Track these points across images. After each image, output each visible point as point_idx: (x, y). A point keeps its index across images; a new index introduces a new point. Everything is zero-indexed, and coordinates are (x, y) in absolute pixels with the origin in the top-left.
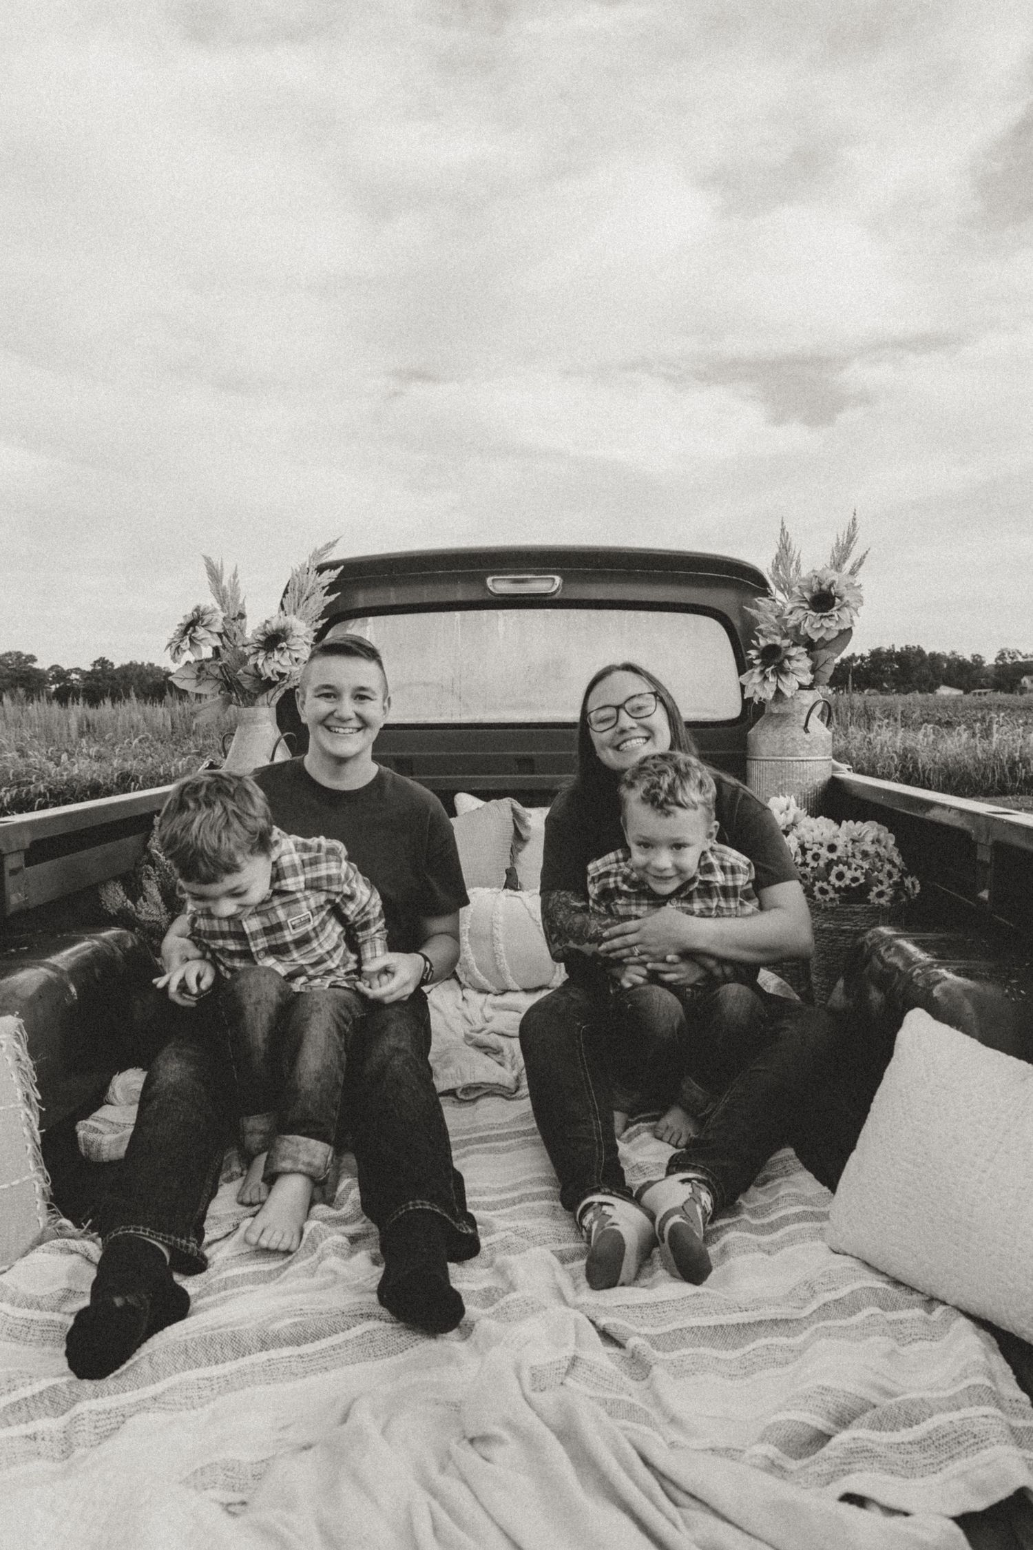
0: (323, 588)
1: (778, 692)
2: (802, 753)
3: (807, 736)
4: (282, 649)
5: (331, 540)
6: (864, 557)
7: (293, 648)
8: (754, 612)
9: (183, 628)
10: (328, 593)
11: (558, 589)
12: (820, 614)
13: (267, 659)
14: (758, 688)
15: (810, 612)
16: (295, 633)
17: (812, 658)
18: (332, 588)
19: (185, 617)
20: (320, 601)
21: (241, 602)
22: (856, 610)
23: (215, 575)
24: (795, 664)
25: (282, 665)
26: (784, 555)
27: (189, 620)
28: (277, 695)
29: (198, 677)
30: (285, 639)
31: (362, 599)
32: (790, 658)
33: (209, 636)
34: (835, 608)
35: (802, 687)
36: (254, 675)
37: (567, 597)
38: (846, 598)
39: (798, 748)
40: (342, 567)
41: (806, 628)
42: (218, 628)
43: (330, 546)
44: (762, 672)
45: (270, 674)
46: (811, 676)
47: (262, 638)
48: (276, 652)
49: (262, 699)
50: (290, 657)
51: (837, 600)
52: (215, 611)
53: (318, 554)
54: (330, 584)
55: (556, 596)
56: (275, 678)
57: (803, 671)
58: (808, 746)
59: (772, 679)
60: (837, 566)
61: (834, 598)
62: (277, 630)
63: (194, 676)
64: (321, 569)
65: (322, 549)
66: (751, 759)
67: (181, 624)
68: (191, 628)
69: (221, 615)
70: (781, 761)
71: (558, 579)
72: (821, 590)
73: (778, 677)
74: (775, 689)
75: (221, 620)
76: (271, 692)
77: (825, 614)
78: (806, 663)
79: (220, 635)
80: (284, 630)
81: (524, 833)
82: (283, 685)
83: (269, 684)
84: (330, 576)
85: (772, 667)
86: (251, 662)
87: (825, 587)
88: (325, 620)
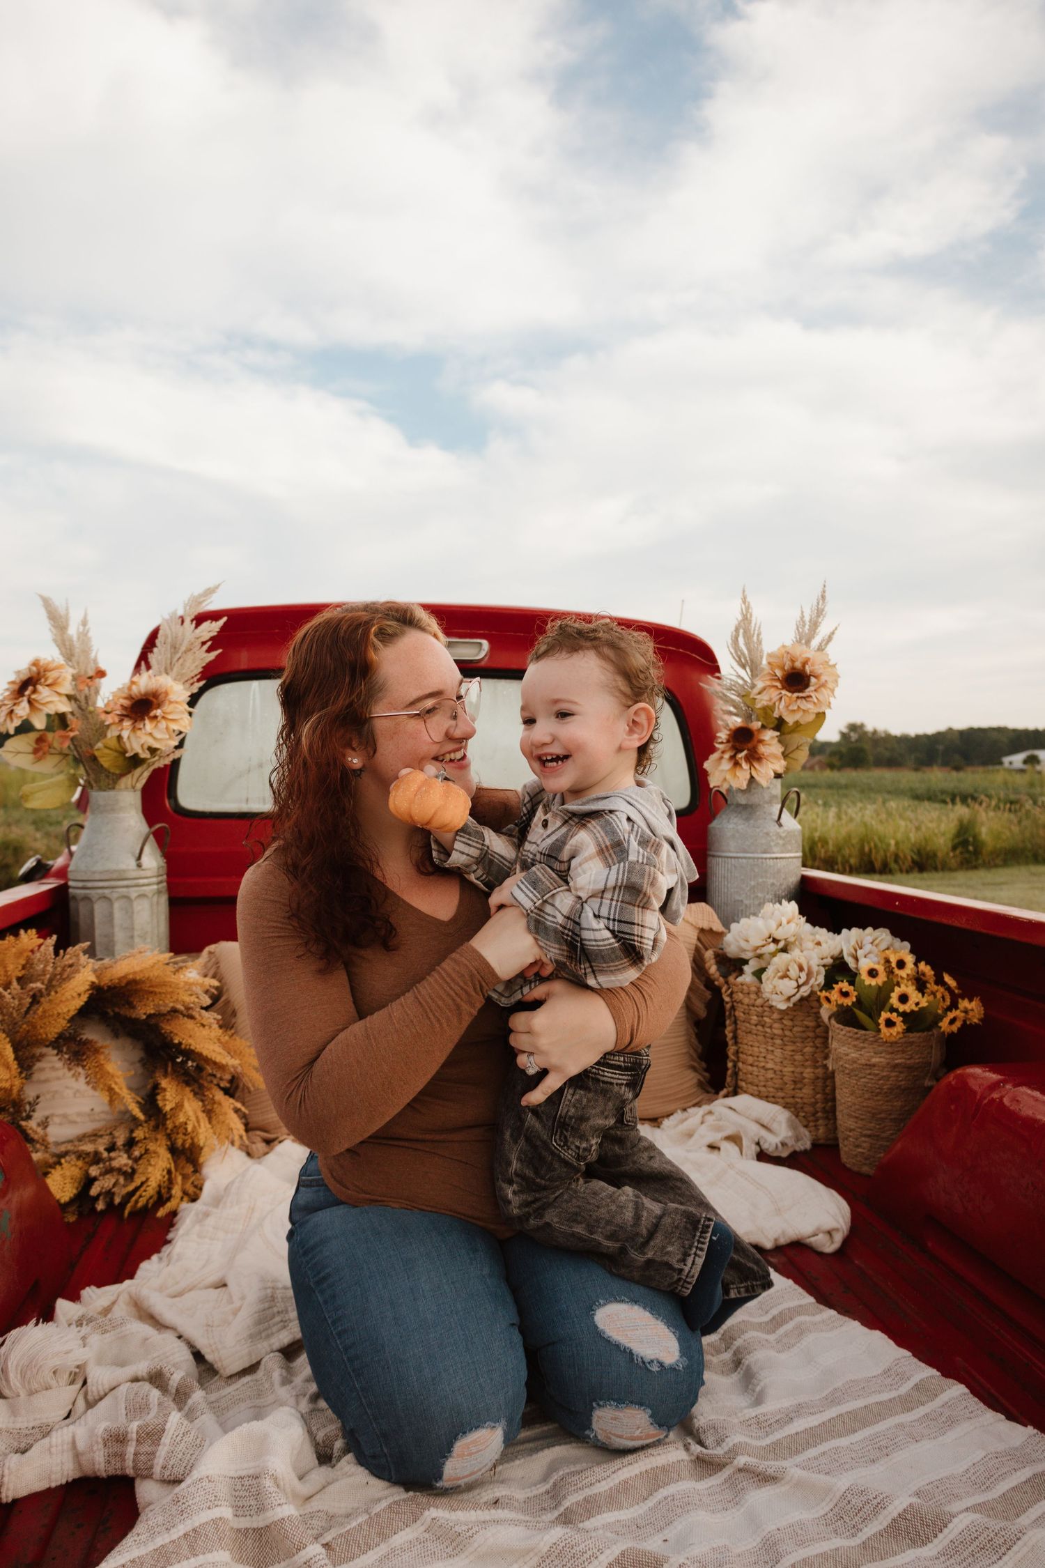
0: (204, 643)
1: (752, 781)
2: (775, 849)
3: (780, 830)
4: (156, 717)
5: (211, 585)
6: (833, 633)
7: (170, 717)
9: (16, 687)
10: (209, 651)
11: (486, 656)
12: (796, 695)
13: (134, 730)
14: (728, 777)
15: (784, 692)
16: (172, 697)
17: (783, 743)
18: (215, 642)
19: (18, 672)
20: (198, 660)
21: (93, 655)
22: (833, 691)
23: (58, 621)
24: (767, 750)
25: (155, 739)
26: (745, 627)
27: (24, 677)
28: (141, 776)
29: (35, 751)
30: (159, 706)
31: (244, 659)
32: (762, 742)
33: (55, 698)
34: (811, 688)
35: (776, 775)
36: (116, 751)
37: (494, 665)
38: (823, 678)
39: (772, 844)
40: (225, 619)
41: (781, 710)
42: (67, 687)
43: (210, 592)
44: (733, 757)
45: (139, 750)
46: (783, 763)
47: (127, 703)
48: (147, 722)
49: (126, 781)
50: (167, 728)
51: (813, 680)
52: (59, 667)
53: (197, 600)
54: (212, 639)
55: (483, 664)
56: (145, 755)
57: (775, 757)
58: (781, 842)
59: (745, 766)
60: (806, 641)
61: (808, 677)
62: (146, 694)
63: (30, 749)
64: (200, 619)
65: (201, 596)
66: (714, 856)
67: (13, 683)
68: (30, 688)
69: (68, 673)
70: (754, 858)
71: (485, 644)
72: (793, 668)
73: (751, 765)
74: (748, 777)
75: (70, 678)
76: (138, 771)
77: (801, 695)
78: (776, 749)
79: (69, 697)
80: (155, 694)
82: (153, 763)
83: (136, 761)
84: (212, 628)
85: (745, 752)
86: (112, 733)
87: (798, 665)
88: (202, 683)
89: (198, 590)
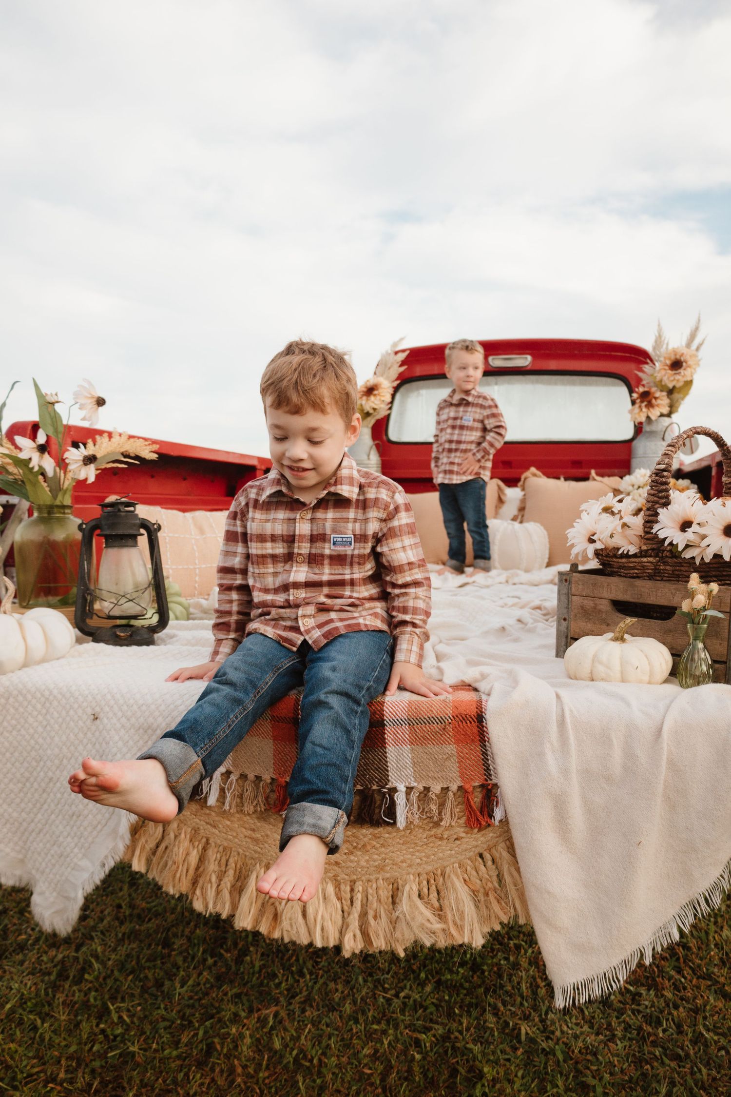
0: (398, 363)
1: (648, 417)
3: (665, 443)
4: (375, 395)
7: (382, 395)
8: (640, 374)
10: (401, 366)
11: (529, 364)
12: (674, 372)
13: (367, 400)
15: (669, 371)
16: (383, 386)
17: (671, 399)
18: (403, 363)
20: (396, 370)
22: (695, 369)
24: (659, 401)
25: (375, 404)
26: (659, 341)
28: (371, 421)
30: (377, 390)
31: (419, 370)
32: (656, 398)
34: (683, 369)
35: (662, 415)
37: (535, 368)
38: (690, 363)
39: (658, 449)
40: (408, 352)
41: (666, 380)
43: (402, 339)
44: (641, 406)
46: (669, 409)
47: (365, 389)
48: (372, 397)
50: (379, 399)
51: (684, 364)
53: (395, 344)
54: (402, 361)
55: (529, 368)
56: (371, 411)
57: (664, 406)
59: (644, 410)
60: (688, 345)
61: (682, 363)
62: (373, 386)
64: (396, 353)
65: (397, 342)
70: (649, 457)
71: (529, 358)
72: (676, 358)
73: (649, 409)
74: (646, 415)
76: (370, 419)
77: (677, 372)
78: (666, 401)
80: (376, 386)
81: (502, 497)
82: (377, 416)
83: (369, 414)
84: (402, 356)
85: (645, 403)
87: (678, 357)
88: (398, 382)
89: (397, 339)
